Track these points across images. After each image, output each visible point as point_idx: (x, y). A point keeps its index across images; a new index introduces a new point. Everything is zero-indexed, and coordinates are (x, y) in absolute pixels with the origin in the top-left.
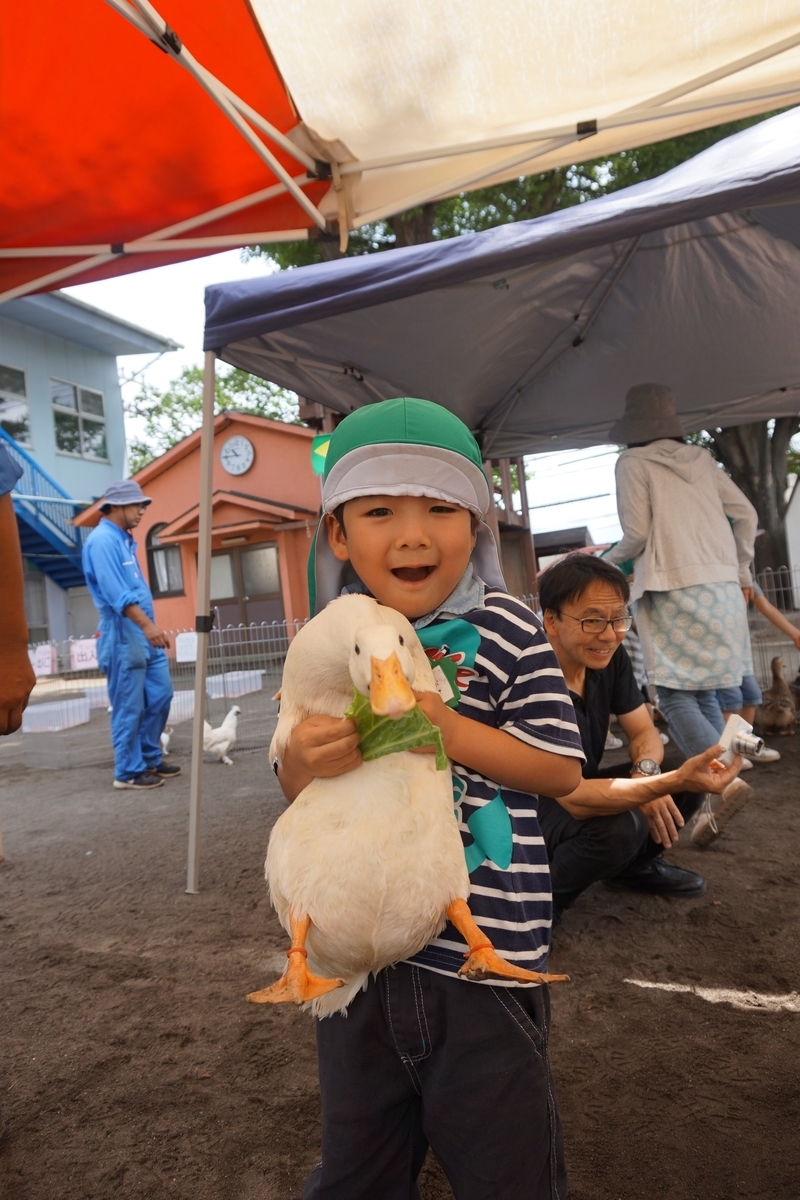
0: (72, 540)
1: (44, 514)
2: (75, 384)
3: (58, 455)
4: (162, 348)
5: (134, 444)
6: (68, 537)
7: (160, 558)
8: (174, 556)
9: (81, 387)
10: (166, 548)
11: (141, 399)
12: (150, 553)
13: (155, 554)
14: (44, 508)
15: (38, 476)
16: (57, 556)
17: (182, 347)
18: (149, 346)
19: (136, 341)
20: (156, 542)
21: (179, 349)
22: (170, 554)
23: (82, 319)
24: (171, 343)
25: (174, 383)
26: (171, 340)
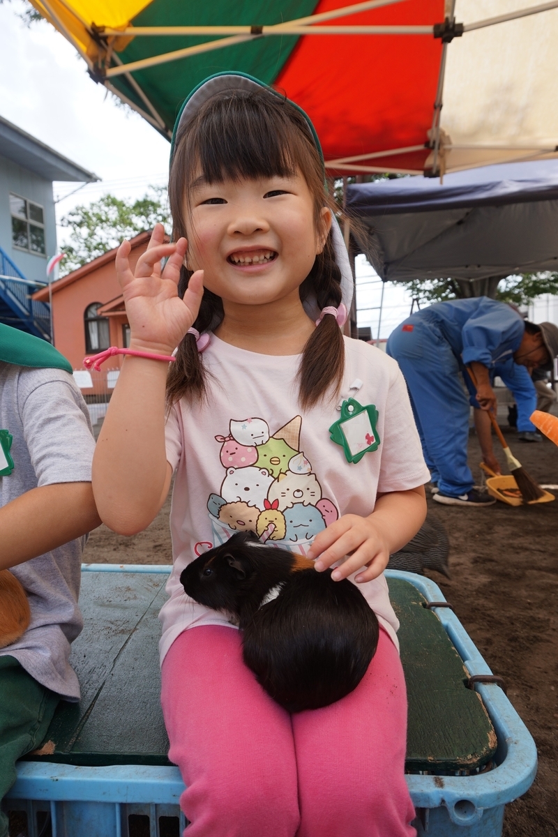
0: (27, 309)
1: (10, 289)
2: (26, 198)
3: (14, 249)
4: (88, 180)
5: (63, 245)
6: (24, 307)
7: (93, 327)
8: (104, 326)
9: (30, 201)
10: (99, 320)
11: (72, 214)
12: (87, 321)
13: (90, 324)
14: (10, 285)
15: (6, 263)
16: (18, 320)
17: (101, 180)
18: (80, 176)
19: (72, 173)
20: (91, 315)
21: (98, 181)
22: (101, 325)
23: (38, 153)
24: (94, 176)
25: (93, 205)
26: (94, 174)
